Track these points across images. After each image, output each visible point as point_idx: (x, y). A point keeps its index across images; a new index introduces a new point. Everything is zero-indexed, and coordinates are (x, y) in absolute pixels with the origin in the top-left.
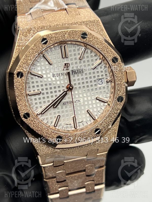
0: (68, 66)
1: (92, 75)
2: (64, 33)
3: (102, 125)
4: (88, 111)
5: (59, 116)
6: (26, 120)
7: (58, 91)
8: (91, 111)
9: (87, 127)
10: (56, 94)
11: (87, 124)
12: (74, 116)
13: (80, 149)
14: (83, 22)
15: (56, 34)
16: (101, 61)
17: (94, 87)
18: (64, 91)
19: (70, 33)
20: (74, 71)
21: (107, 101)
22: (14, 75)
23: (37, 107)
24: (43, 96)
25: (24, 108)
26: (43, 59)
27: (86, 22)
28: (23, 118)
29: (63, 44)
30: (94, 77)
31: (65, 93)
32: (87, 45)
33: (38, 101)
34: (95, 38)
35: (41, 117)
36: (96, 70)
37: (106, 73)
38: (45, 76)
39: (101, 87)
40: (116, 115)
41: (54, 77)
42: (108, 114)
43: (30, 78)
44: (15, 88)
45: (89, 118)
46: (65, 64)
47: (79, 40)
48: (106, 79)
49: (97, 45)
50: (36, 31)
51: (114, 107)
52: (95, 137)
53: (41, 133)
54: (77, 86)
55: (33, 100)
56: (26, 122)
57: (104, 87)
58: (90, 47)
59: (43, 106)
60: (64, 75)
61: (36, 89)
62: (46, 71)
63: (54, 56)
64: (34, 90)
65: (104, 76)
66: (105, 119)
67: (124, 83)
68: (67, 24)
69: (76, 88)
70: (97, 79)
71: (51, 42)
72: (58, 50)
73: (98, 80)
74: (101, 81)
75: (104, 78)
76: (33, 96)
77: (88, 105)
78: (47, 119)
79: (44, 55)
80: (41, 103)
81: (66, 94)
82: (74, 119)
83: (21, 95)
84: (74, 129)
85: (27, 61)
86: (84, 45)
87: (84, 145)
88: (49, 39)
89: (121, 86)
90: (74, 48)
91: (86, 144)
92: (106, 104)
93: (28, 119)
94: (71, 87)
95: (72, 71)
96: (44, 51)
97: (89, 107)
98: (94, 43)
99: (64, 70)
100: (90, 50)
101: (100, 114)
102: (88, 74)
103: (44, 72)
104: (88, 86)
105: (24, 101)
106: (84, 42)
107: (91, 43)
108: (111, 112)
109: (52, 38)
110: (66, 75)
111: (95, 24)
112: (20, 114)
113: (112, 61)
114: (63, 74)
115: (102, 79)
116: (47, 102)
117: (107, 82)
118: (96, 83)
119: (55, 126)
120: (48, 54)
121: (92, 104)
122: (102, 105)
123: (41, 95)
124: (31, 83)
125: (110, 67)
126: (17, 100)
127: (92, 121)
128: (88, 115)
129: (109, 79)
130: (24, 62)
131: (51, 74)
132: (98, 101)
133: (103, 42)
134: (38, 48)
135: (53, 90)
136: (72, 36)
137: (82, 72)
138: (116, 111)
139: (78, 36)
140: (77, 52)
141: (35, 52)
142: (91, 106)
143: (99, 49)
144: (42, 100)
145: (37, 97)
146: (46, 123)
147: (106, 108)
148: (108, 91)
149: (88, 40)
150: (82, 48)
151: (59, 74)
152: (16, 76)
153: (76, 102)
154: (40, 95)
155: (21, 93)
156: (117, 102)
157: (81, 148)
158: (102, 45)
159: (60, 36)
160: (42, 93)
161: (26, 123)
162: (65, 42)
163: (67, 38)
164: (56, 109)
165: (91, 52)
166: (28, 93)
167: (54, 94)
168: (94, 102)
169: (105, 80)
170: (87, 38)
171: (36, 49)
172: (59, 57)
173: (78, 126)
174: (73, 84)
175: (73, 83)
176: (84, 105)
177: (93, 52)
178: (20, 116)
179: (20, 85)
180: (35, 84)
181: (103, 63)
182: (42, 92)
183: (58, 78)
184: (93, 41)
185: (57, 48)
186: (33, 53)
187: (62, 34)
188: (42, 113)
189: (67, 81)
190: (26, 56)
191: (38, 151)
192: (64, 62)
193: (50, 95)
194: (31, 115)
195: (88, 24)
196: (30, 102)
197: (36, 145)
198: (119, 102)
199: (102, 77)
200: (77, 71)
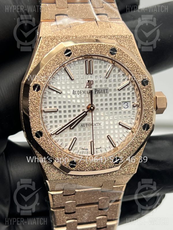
0: (92, 83)
1: (117, 97)
2: (91, 46)
3: (122, 154)
4: (109, 136)
5: (75, 139)
6: (38, 139)
7: (77, 111)
8: (112, 136)
9: (105, 154)
10: (74, 113)
11: (106, 151)
12: (92, 140)
13: (94, 178)
14: (114, 36)
15: (81, 46)
16: (129, 82)
17: (118, 111)
18: (84, 111)
19: (97, 47)
20: (98, 90)
21: (131, 128)
22: (30, 88)
23: (51, 126)
24: (60, 114)
25: (37, 126)
26: (64, 73)
27: (116, 36)
28: (35, 137)
29: (88, 59)
30: (120, 99)
31: (85, 113)
32: (115, 63)
33: (53, 119)
34: (125, 56)
35: (55, 138)
36: (122, 92)
37: (133, 96)
38: (64, 92)
39: (125, 112)
40: (139, 144)
41: (74, 94)
42: (131, 142)
43: (47, 93)
44: (30, 102)
45: (109, 145)
46: (89, 81)
47: (107, 55)
48: (133, 102)
49: (127, 64)
50: (60, 41)
51: (138, 136)
52: (113, 167)
53: (53, 156)
54: (99, 107)
55: (49, 117)
56: (38, 141)
57: (129, 112)
58: (118, 65)
59: (59, 126)
60: (85, 94)
61: (53, 105)
62: (66, 87)
63: (77, 71)
64: (50, 106)
65: (131, 99)
66: (127, 148)
67: (153, 109)
68: (95, 36)
69: (97, 109)
70: (123, 102)
71: (76, 54)
72: (82, 64)
74: (127, 104)
75: (130, 102)
76: (48, 113)
77: (110, 130)
78: (62, 140)
79: (66, 69)
80: (57, 122)
81: (86, 115)
82: (92, 144)
83: (35, 110)
84: (90, 155)
85: (46, 73)
86: (112, 62)
87: (99, 174)
88: (73, 51)
89: (149, 113)
90: (101, 65)
91: (102, 174)
92: (130, 131)
93: (40, 138)
94: (92, 108)
95: (95, 89)
96: (66, 64)
97: (110, 132)
98: (123, 61)
99: (86, 87)
100: (118, 68)
101: (122, 141)
102: (113, 95)
103: (63, 88)
104: (111, 109)
105: (38, 118)
106: (112, 59)
107: (120, 61)
108: (134, 141)
109: (77, 50)
110: (88, 94)
111: (127, 39)
112: (32, 132)
113: (141, 84)
114: (84, 92)
116: (63, 121)
117: (134, 106)
118: (120, 106)
119: (70, 149)
120: (71, 68)
121: (114, 129)
122: (125, 131)
123: (58, 112)
124: (48, 98)
125: (138, 89)
126: (30, 116)
127: (112, 148)
128: (108, 141)
129: (136, 102)
130: (42, 74)
131: (72, 91)
132: (120, 127)
133: (133, 61)
134: (60, 60)
135: (72, 109)
136: (100, 50)
137: (106, 92)
138: (140, 140)
139: (106, 51)
140: (103, 69)
141: (56, 63)
142: (112, 132)
143: (128, 68)
144: (58, 119)
145: (53, 114)
146: (60, 145)
147: (129, 136)
148: (134, 116)
149: (117, 56)
150: (109, 66)
151: (80, 91)
152: (32, 89)
153: (96, 125)
154: (56, 113)
155: (36, 108)
156: (142, 130)
157: (96, 177)
158: (133, 64)
159: (86, 49)
160: (59, 111)
161: (37, 143)
162: (90, 57)
163: (94, 52)
164: (73, 131)
165: (119, 71)
166: (43, 109)
167: (72, 113)
168: (116, 127)
169: (132, 104)
170: (116, 54)
171: (58, 60)
172: (82, 72)
173: (95, 152)
174: (95, 105)
175: (94, 103)
176: (105, 130)
177: (121, 70)
178: (32, 134)
179: (35, 99)
180: (52, 100)
181: (131, 85)
182: (59, 110)
183: (78, 96)
184: (123, 58)
185: (82, 62)
186: (54, 65)
187: (89, 47)
188: (57, 133)
189: (89, 100)
190: (45, 68)
191: (47, 176)
193: (67, 114)
194: (44, 134)
195: (119, 39)
196: (44, 119)
197: (46, 168)
198: (144, 130)
199: (128, 100)
200: (101, 90)
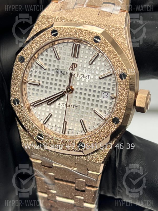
0: (75, 67)
1: (98, 85)
4: (82, 121)
5: (50, 115)
6: (14, 105)
7: (57, 89)
10: (54, 91)
11: (77, 134)
12: (66, 120)
17: (96, 98)
20: (80, 74)
21: (104, 118)
24: (42, 89)
28: (12, 103)
29: (77, 43)
30: (100, 87)
33: (35, 92)
36: (103, 81)
37: (113, 88)
39: (103, 101)
41: (58, 73)
42: (98, 131)
43: (34, 67)
44: (13, 71)
45: (80, 129)
46: (73, 64)
47: (91, 42)
48: (112, 94)
49: (108, 54)
53: (24, 124)
54: (79, 91)
56: (14, 108)
57: (106, 102)
60: (68, 75)
61: (37, 79)
62: (52, 65)
64: (35, 79)
65: (110, 91)
69: (76, 92)
70: (102, 91)
72: (70, 46)
73: (104, 92)
74: (106, 94)
75: (110, 93)
76: (32, 86)
79: (54, 48)
82: (65, 124)
88: (60, 32)
89: (121, 107)
93: (17, 106)
94: (69, 89)
95: (78, 73)
99: (69, 69)
101: (94, 129)
104: (89, 95)
108: (101, 131)
109: (63, 32)
112: (11, 98)
113: (119, 76)
115: (108, 93)
117: (111, 98)
118: (99, 95)
119: (44, 123)
120: (59, 48)
121: (89, 115)
124: (34, 71)
126: (12, 83)
127: (83, 133)
134: (46, 38)
135: (53, 86)
138: (107, 131)
139: (90, 38)
140: (89, 55)
143: (109, 58)
144: (39, 93)
145: (36, 87)
146: (37, 117)
148: (110, 108)
149: (100, 45)
151: (64, 71)
152: (18, 60)
153: (73, 106)
154: (39, 87)
156: (112, 123)
160: (42, 86)
162: (79, 41)
164: (50, 106)
166: (28, 80)
169: (110, 95)
170: (99, 42)
172: (69, 54)
173: (66, 132)
174: (75, 88)
176: (80, 114)
179: (19, 70)
180: (38, 75)
182: (42, 84)
188: (34, 105)
192: (73, 61)
193: (48, 90)
194: (20, 103)
196: (28, 90)
198: (114, 123)
199: (108, 91)
200: (84, 75)
